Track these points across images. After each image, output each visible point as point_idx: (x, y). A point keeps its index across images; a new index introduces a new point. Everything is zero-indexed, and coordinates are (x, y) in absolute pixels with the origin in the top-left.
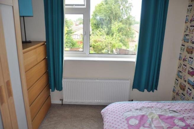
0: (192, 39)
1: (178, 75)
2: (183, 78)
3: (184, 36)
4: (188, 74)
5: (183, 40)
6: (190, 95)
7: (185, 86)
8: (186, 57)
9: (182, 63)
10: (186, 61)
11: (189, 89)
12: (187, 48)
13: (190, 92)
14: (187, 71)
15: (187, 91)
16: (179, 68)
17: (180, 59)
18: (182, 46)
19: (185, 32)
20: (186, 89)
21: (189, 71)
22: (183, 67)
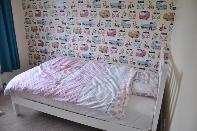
0: (33, 21)
1: (30, 50)
2: (35, 51)
3: (26, 20)
4: (39, 46)
5: (25, 23)
6: (46, 59)
7: (39, 55)
8: (33, 35)
9: (31, 40)
10: (33, 37)
11: (43, 56)
12: (31, 27)
13: (45, 57)
14: (37, 45)
15: (42, 58)
16: (28, 44)
17: (27, 37)
18: (26, 28)
19: (25, 16)
20: (41, 56)
21: (38, 44)
22: (32, 43)
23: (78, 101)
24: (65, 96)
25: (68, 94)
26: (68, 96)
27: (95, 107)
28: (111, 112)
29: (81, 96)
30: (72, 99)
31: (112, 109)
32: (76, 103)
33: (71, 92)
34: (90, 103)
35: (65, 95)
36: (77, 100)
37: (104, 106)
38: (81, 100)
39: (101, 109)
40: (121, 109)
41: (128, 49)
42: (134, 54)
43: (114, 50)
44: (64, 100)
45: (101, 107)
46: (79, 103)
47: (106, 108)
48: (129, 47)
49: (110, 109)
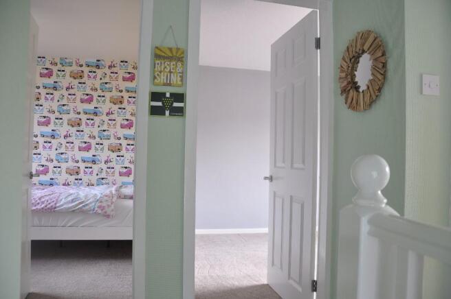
23: (58, 205)
24: (38, 204)
25: (43, 200)
26: (43, 203)
27: (81, 205)
28: (99, 207)
29: (61, 200)
30: (49, 204)
31: (100, 204)
32: (55, 208)
33: (47, 198)
34: (73, 204)
35: (38, 201)
36: (56, 204)
37: (91, 203)
38: (62, 203)
39: (87, 207)
40: (110, 203)
41: (108, 168)
42: (117, 174)
43: (89, 170)
44: (39, 207)
45: (87, 205)
46: (58, 207)
47: (93, 204)
48: (110, 165)
49: (98, 204)
